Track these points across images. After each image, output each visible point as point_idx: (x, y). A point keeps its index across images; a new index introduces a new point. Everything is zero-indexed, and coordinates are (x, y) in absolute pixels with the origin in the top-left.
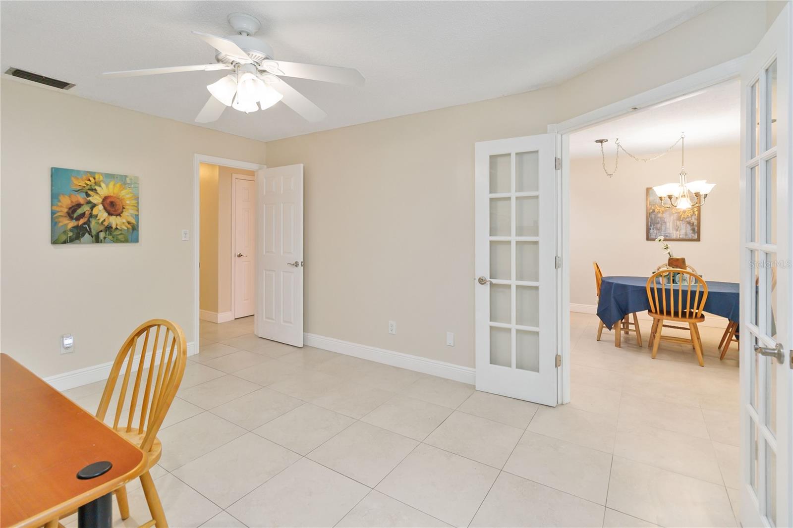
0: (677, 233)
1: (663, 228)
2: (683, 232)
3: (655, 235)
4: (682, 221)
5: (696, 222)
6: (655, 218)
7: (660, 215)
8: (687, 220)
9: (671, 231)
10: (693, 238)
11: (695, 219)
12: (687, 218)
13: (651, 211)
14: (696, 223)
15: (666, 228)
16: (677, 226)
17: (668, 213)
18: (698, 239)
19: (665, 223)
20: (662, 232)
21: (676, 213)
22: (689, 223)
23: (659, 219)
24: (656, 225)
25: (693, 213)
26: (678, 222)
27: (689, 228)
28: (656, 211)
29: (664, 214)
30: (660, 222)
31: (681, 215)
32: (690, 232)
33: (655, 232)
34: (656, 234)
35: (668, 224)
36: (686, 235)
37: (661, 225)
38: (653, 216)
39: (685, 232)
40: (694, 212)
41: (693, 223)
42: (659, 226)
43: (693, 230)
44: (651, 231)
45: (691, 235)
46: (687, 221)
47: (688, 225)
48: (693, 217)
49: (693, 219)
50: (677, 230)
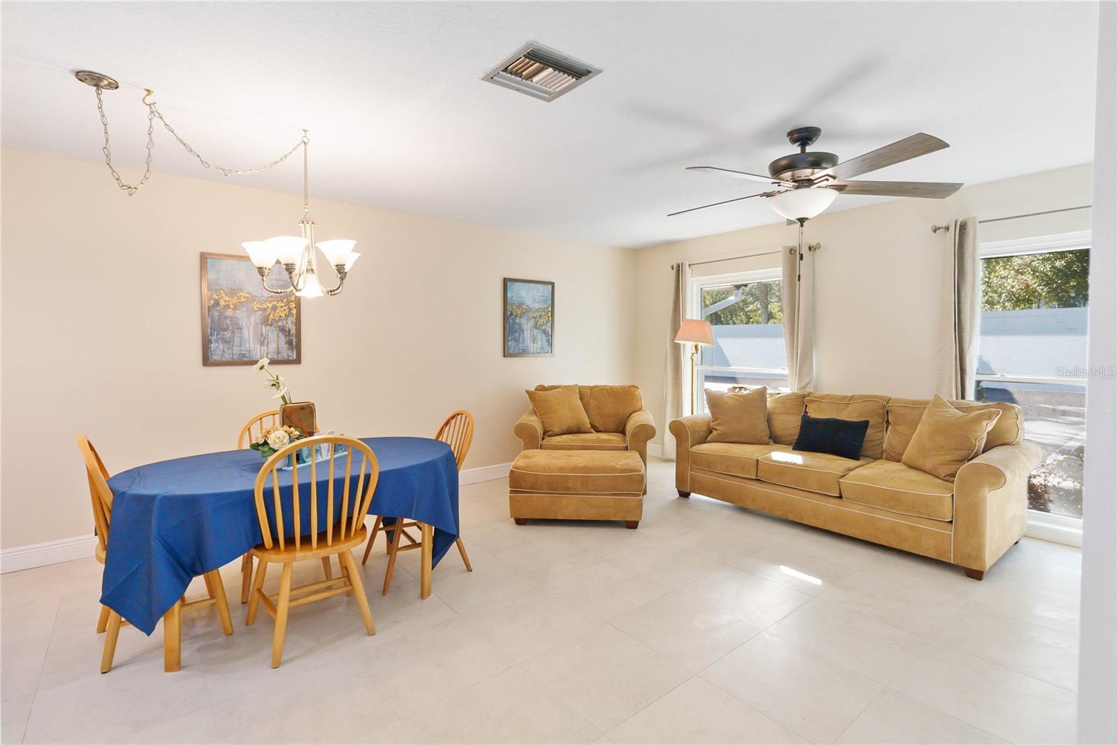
0: (263, 348)
1: (237, 340)
2: (273, 346)
3: (220, 353)
4: (271, 325)
5: (294, 328)
6: (219, 319)
7: (229, 313)
8: (280, 324)
9: (252, 346)
10: (291, 358)
11: (292, 323)
12: (279, 321)
13: (212, 302)
14: (293, 332)
15: (241, 339)
16: (262, 335)
17: (245, 309)
18: (298, 361)
19: (240, 329)
20: (235, 348)
21: (260, 309)
22: (282, 330)
23: (228, 321)
24: (222, 333)
25: (289, 312)
26: (263, 326)
27: (283, 339)
28: (222, 303)
29: (237, 312)
30: (230, 328)
31: (269, 315)
32: (284, 346)
33: (221, 347)
34: (224, 351)
35: (245, 331)
36: (278, 353)
37: (233, 332)
38: (216, 314)
39: (276, 346)
40: (290, 309)
41: (289, 330)
42: (228, 334)
43: (290, 343)
44: (213, 346)
45: (286, 353)
46: (279, 327)
47: (280, 334)
48: (289, 318)
49: (289, 323)
50: (262, 344)
